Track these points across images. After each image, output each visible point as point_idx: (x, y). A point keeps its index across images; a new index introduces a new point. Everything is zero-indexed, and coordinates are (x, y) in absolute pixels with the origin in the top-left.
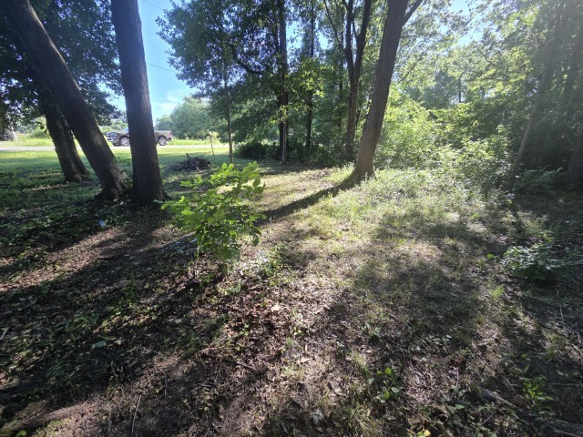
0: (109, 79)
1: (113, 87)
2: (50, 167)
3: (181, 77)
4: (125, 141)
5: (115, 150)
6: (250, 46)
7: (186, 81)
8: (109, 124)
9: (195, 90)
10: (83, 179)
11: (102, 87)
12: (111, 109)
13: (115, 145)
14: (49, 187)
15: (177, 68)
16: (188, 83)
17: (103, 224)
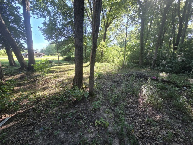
0: (24, 40)
1: (25, 42)
2: (4, 63)
3: (46, 39)
4: (28, 56)
5: (25, 58)
6: (67, 31)
7: (47, 40)
8: (23, 51)
9: (50, 42)
10: (15, 65)
11: (22, 41)
12: (24, 47)
13: (25, 57)
14: (5, 67)
15: (45, 36)
16: (48, 40)
17: (21, 73)
